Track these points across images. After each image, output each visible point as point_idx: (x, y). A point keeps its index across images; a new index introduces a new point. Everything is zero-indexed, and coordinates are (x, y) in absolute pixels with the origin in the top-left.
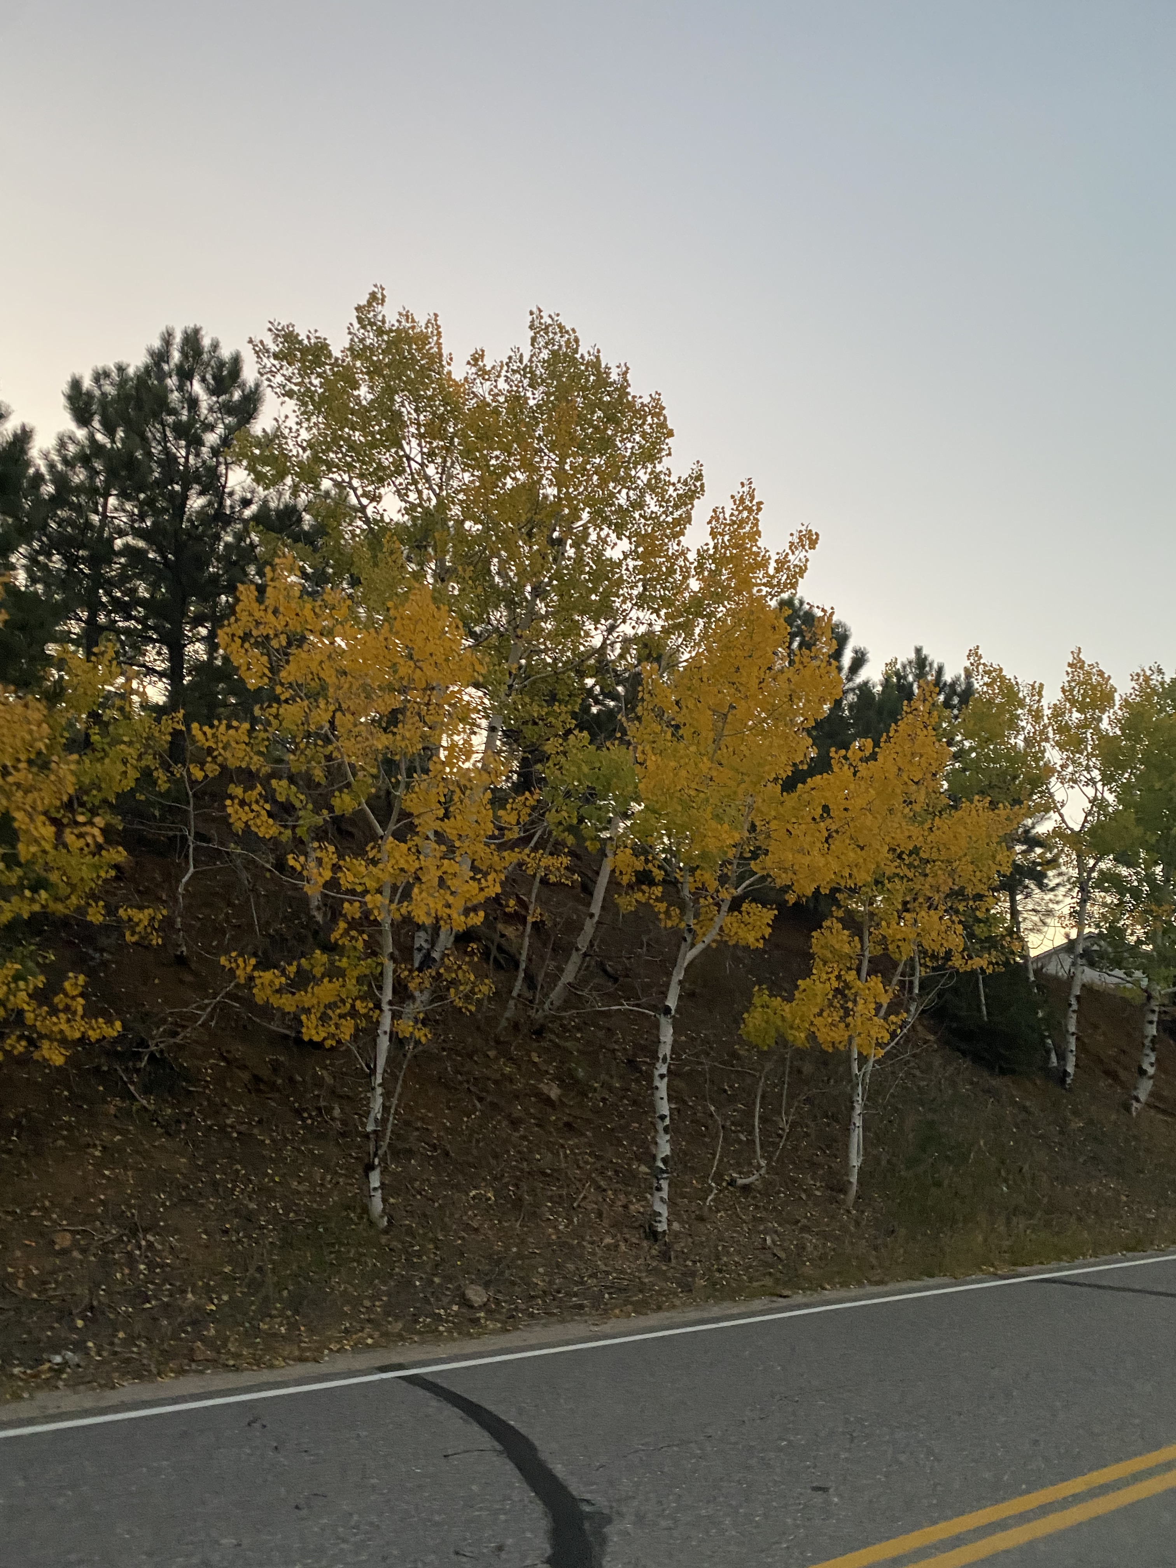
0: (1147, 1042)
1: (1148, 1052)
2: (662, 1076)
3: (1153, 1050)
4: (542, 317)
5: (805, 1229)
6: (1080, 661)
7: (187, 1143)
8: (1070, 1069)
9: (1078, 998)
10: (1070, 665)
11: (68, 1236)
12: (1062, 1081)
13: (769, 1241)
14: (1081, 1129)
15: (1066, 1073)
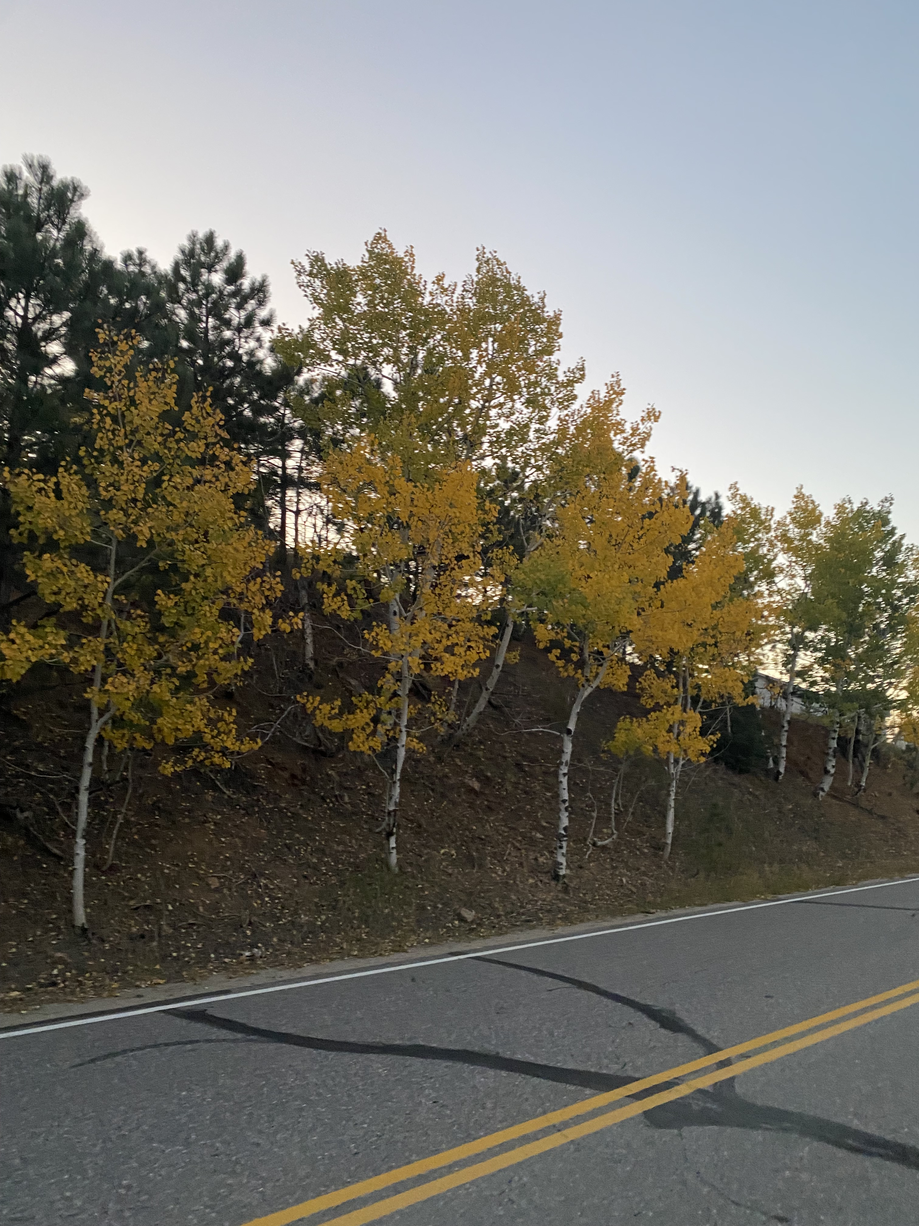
0: (831, 751)
1: (830, 758)
2: (565, 775)
3: (834, 757)
4: (484, 253)
5: (645, 874)
6: (801, 493)
7: (261, 821)
8: (782, 770)
9: (789, 722)
10: (796, 497)
11: (216, 880)
12: (776, 779)
13: (624, 880)
14: (790, 810)
15: (779, 773)
